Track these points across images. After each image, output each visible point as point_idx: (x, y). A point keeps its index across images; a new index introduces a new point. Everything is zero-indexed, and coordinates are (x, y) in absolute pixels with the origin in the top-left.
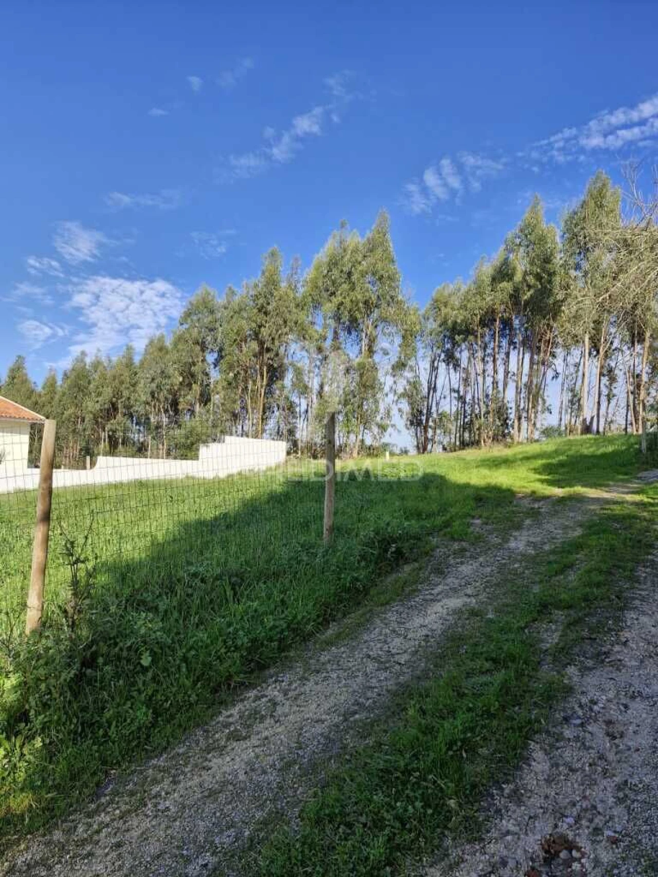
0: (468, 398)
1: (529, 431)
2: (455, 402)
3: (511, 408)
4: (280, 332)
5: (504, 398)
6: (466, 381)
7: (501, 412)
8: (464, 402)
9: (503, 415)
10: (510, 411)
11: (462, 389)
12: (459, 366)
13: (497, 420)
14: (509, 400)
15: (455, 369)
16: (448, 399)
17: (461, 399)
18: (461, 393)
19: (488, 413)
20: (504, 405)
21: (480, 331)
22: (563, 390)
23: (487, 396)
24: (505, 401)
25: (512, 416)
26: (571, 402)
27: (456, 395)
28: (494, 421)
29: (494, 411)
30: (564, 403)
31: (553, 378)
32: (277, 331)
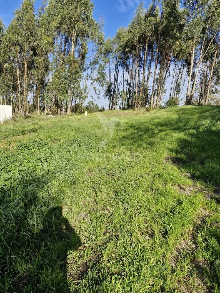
0: (132, 84)
1: (158, 101)
2: (126, 86)
3: (150, 89)
4: (29, 40)
5: (147, 84)
6: (131, 76)
7: (146, 91)
8: (130, 86)
9: (146, 93)
10: (149, 91)
11: (129, 80)
12: (129, 69)
13: (143, 95)
14: (150, 86)
15: (127, 70)
16: (123, 84)
17: (129, 84)
18: (129, 82)
19: (139, 91)
20: (147, 88)
21: (138, 46)
22: (172, 82)
23: (140, 83)
24: (148, 86)
25: (150, 94)
26: (176, 87)
27: (126, 83)
28: (142, 96)
29: (142, 90)
30: (173, 88)
31: (168, 76)
32: (27, 40)
